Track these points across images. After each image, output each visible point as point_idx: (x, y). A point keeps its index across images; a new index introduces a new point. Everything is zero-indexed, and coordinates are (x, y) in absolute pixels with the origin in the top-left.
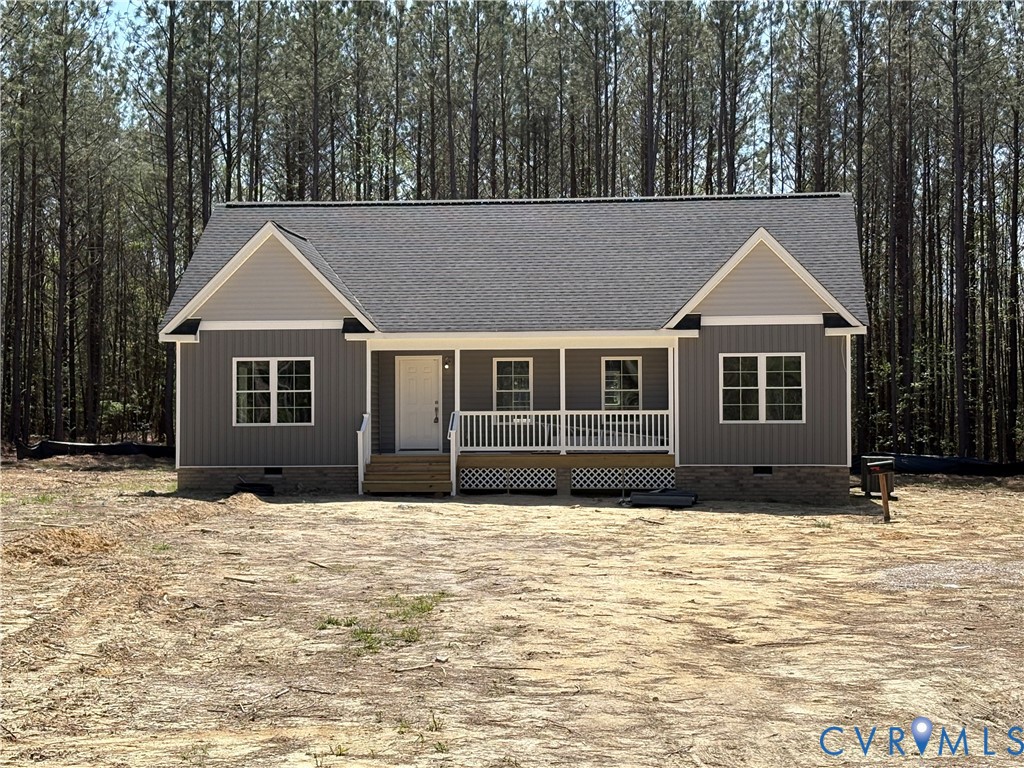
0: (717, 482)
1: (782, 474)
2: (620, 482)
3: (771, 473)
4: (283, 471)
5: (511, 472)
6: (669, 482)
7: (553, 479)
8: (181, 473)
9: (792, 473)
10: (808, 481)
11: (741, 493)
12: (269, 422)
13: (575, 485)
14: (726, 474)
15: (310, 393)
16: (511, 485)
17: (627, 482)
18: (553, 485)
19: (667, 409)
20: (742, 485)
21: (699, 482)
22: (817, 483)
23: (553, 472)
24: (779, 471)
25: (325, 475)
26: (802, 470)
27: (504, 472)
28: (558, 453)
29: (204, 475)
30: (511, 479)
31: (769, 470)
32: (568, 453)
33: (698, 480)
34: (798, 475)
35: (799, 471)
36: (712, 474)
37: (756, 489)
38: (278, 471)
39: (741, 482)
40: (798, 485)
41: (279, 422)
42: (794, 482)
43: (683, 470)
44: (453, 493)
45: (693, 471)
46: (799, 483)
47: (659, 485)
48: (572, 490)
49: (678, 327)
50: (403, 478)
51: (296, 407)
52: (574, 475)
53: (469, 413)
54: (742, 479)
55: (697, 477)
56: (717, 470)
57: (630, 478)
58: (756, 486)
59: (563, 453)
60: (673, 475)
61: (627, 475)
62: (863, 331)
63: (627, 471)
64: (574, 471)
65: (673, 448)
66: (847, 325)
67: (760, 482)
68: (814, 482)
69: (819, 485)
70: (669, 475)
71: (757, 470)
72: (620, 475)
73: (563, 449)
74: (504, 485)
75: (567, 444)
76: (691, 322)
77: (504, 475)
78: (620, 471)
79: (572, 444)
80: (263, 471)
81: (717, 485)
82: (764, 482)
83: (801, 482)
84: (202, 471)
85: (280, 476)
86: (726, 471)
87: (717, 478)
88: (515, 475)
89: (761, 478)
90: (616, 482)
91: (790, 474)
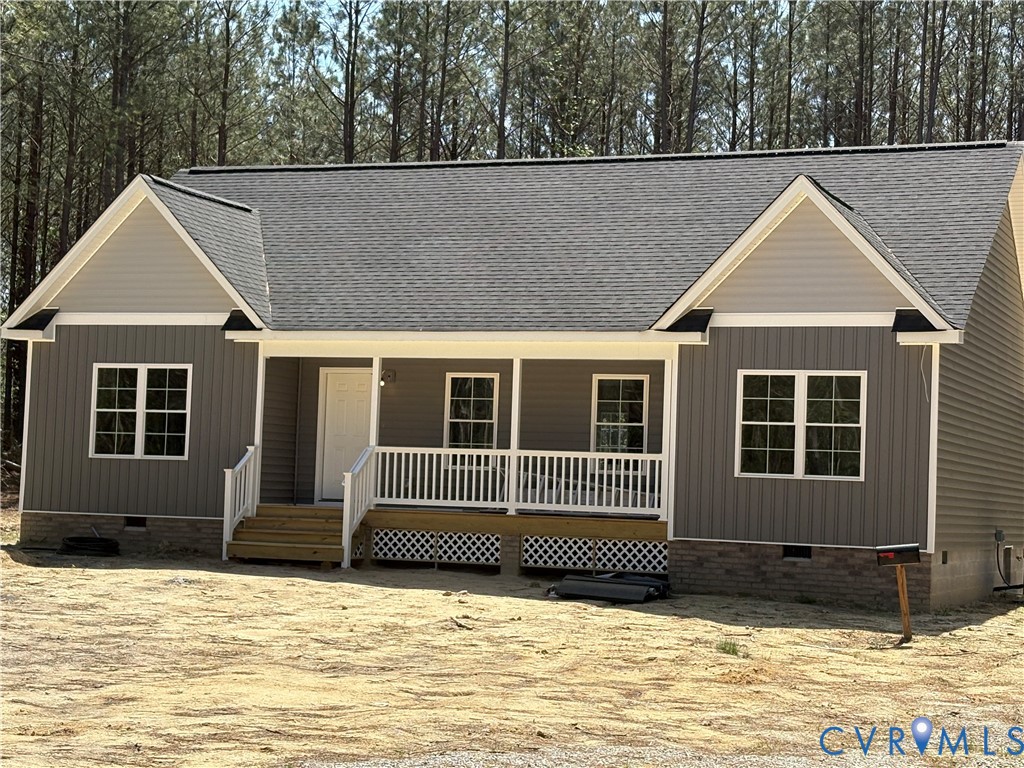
0: (729, 567)
1: (825, 560)
2: (589, 559)
3: (810, 557)
4: (148, 523)
5: (441, 537)
6: (660, 563)
7: (497, 550)
8: (25, 519)
9: (841, 559)
10: (865, 573)
11: (763, 586)
12: (133, 453)
13: (526, 561)
14: (742, 555)
15: (185, 414)
16: (440, 557)
17: (600, 560)
18: (497, 560)
19: (660, 452)
20: (765, 573)
21: (702, 564)
22: (880, 576)
23: (497, 539)
24: (823, 554)
25: (199, 530)
26: (856, 555)
27: (432, 536)
28: (503, 511)
29: (51, 524)
30: (441, 547)
31: (806, 552)
32: (521, 513)
33: (700, 562)
34: (851, 561)
35: (852, 556)
36: (720, 554)
37: (785, 581)
38: (141, 522)
39: (764, 568)
40: (850, 579)
41: (146, 453)
42: (843, 572)
43: (679, 546)
44: (346, 564)
45: (693, 549)
46: (851, 574)
47: (614, 566)
48: (522, 568)
49: (673, 328)
50: (286, 538)
51: (166, 434)
52: (527, 546)
53: (388, 450)
54: (765, 563)
55: (699, 558)
56: (728, 548)
57: (605, 555)
58: (786, 575)
59: (512, 512)
60: (665, 552)
61: (600, 549)
62: (954, 337)
63: (600, 544)
64: (527, 541)
65: (666, 512)
66: (929, 327)
67: (793, 570)
68: (875, 573)
69: (884, 580)
70: (660, 552)
71: (789, 551)
72: (590, 549)
73: (512, 506)
74: (431, 557)
75: (518, 500)
76: (695, 320)
77: (432, 541)
78: (590, 544)
79: (525, 500)
80: (122, 522)
81: (728, 571)
82: (798, 570)
83: (855, 573)
84: (49, 518)
85: (143, 529)
86: (741, 550)
87: (727, 560)
88: (446, 542)
89: (795, 564)
90: (585, 559)
91: (838, 560)
